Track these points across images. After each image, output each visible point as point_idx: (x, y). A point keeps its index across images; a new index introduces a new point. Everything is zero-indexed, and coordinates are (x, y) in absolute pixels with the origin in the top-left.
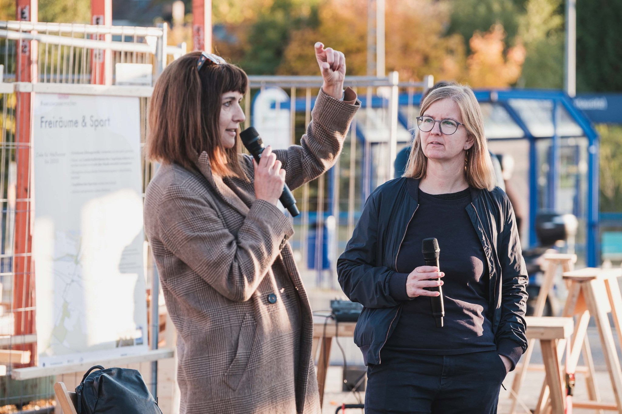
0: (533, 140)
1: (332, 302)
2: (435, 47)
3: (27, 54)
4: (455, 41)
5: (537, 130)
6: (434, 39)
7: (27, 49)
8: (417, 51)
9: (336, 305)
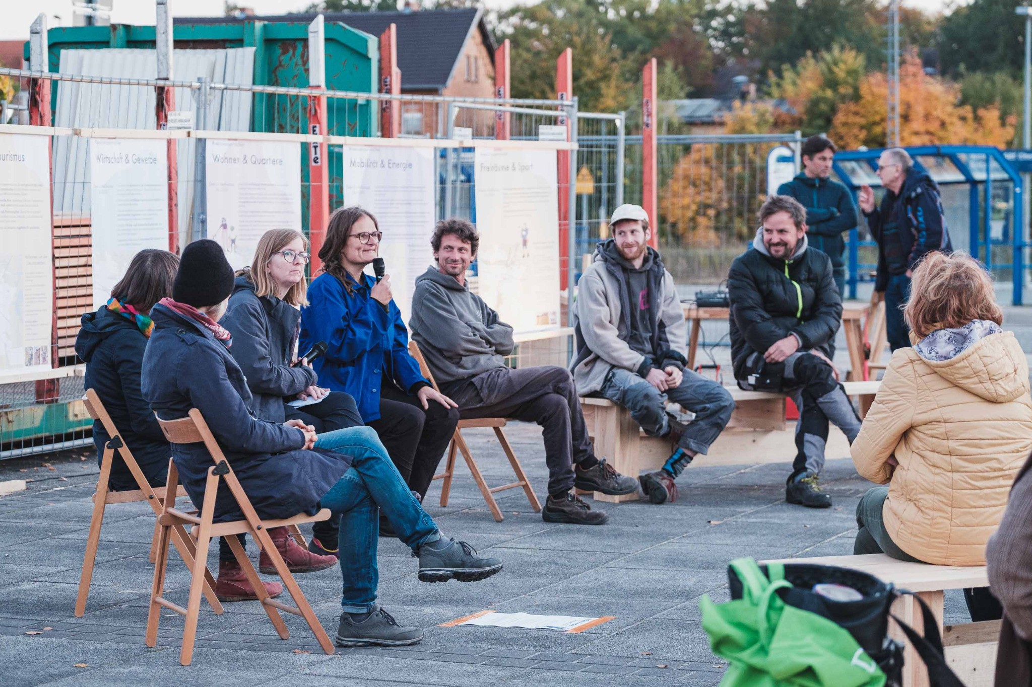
0: (974, 183)
1: (697, 294)
2: (951, 115)
3: (502, 120)
4: (967, 110)
5: (979, 176)
6: (949, 109)
7: (502, 117)
8: (938, 118)
9: (699, 296)
